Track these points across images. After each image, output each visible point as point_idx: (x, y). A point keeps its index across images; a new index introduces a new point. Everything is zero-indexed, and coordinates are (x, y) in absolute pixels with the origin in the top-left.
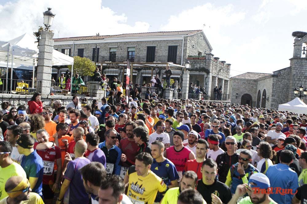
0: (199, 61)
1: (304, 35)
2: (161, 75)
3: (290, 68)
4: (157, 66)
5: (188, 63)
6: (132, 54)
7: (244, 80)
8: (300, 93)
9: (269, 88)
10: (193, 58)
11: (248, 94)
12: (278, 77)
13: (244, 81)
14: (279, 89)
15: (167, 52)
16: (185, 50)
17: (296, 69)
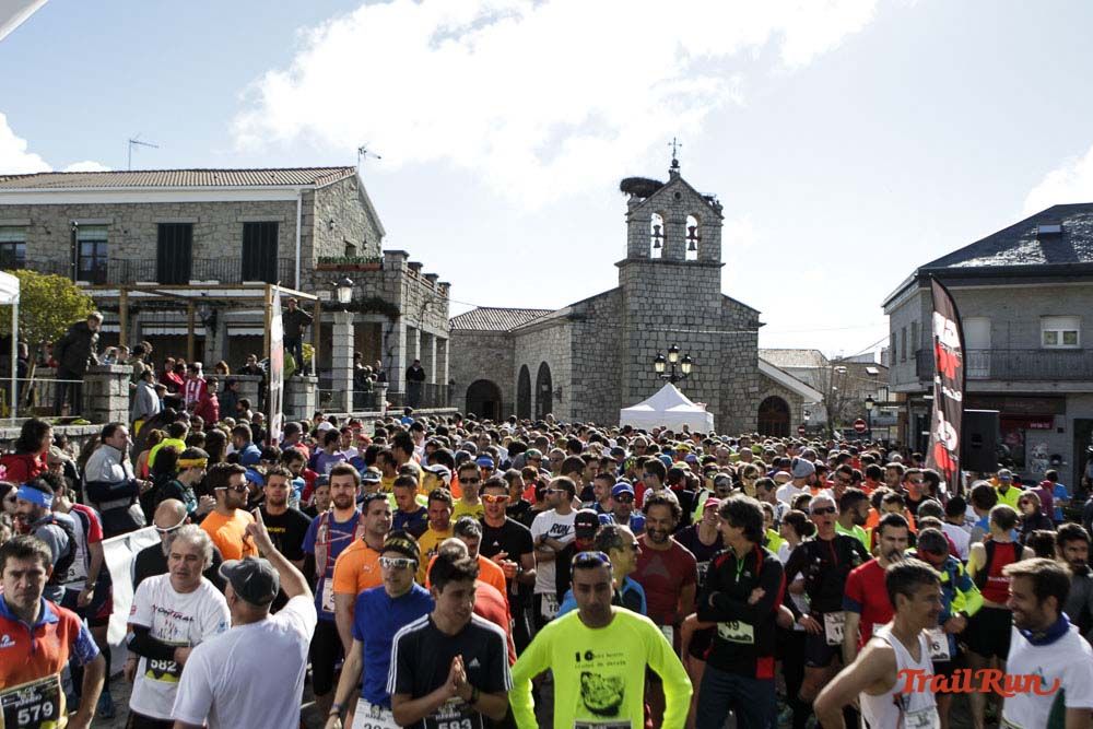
0: (360, 274)
1: (656, 190)
2: (221, 327)
3: (619, 291)
4: (204, 295)
5: (348, 285)
6: (95, 250)
7: (472, 333)
8: (670, 369)
9: (558, 358)
10: (339, 267)
11: (486, 381)
12: (587, 321)
13: (471, 338)
14: (591, 357)
15: (240, 243)
16: (307, 239)
17: (638, 293)
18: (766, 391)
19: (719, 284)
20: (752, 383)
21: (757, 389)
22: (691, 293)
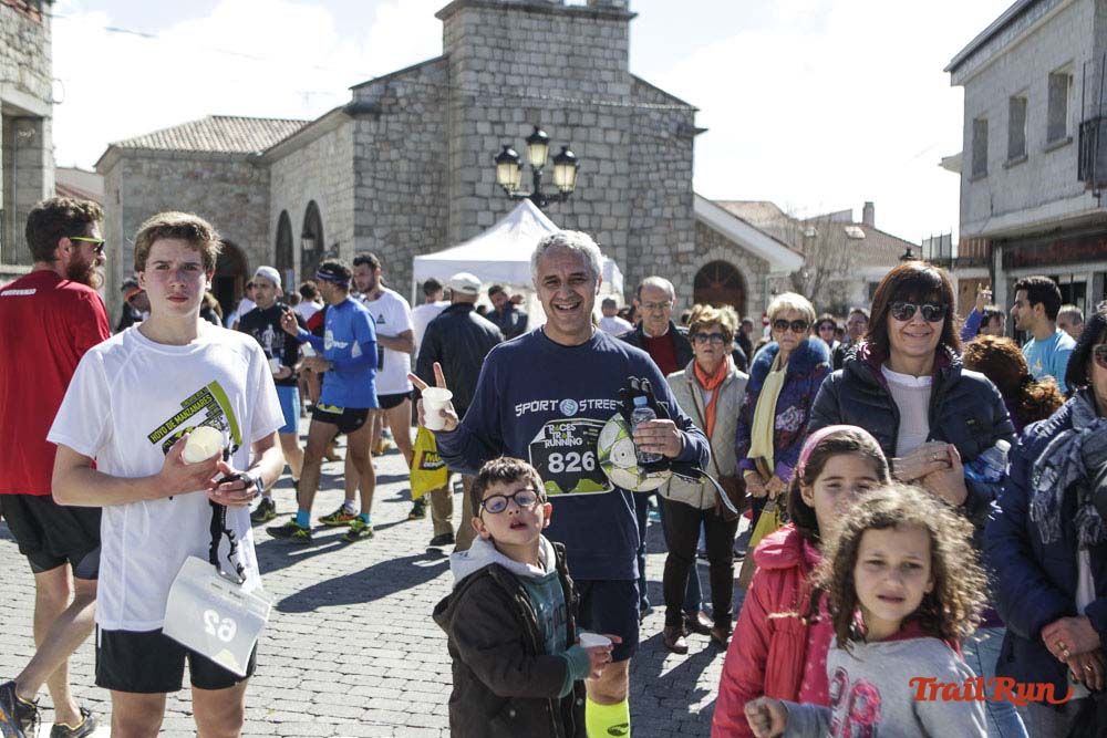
3: (443, 63)
7: (192, 156)
9: (333, 190)
12: (382, 117)
13: (190, 165)
14: (392, 186)
17: (476, 64)
18: (707, 251)
19: (625, 53)
20: (682, 236)
21: (690, 247)
22: (575, 68)
